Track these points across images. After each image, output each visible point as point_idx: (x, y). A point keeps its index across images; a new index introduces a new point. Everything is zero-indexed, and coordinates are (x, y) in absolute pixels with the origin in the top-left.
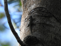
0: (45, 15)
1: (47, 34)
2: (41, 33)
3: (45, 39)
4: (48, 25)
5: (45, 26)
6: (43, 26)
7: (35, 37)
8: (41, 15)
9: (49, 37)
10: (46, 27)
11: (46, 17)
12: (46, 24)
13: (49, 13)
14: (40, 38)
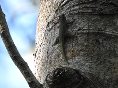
0: (99, 11)
1: (109, 61)
2: (92, 59)
3: (102, 74)
4: (108, 37)
5: (101, 41)
6: (97, 41)
7: (77, 72)
8: (90, 11)
9: (115, 68)
10: (105, 42)
11: (102, 15)
12: (104, 35)
13: (112, 4)
14: (89, 73)
